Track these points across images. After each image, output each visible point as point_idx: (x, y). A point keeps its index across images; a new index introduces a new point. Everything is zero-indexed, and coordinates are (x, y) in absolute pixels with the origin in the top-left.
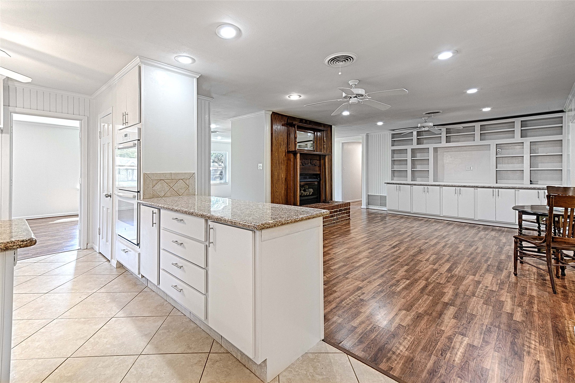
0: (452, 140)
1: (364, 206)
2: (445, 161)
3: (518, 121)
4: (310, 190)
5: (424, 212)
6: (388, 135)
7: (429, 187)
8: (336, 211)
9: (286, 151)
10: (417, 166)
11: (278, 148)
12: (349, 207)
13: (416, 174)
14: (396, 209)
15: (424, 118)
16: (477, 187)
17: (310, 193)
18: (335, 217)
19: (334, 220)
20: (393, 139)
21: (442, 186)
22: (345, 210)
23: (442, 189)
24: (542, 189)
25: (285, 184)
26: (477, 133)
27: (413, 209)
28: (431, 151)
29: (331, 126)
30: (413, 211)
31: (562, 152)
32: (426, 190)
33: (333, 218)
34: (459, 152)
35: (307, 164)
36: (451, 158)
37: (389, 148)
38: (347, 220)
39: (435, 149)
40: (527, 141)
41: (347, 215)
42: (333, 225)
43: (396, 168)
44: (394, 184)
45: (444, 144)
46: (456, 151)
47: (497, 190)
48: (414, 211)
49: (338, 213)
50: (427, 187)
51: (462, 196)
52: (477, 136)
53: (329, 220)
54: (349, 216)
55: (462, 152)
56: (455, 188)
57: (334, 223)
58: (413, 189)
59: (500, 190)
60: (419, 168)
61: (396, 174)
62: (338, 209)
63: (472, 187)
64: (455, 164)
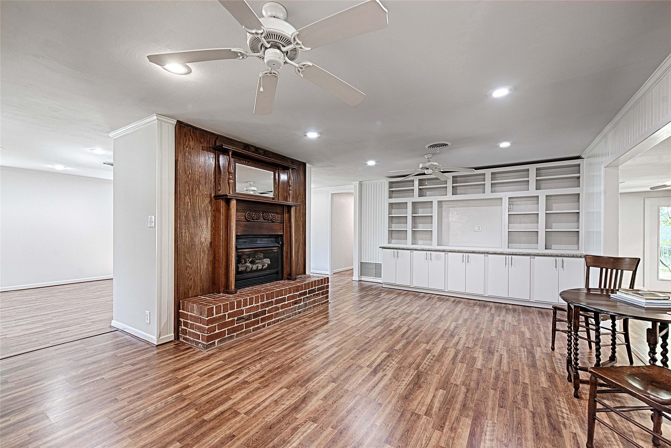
0: (458, 191)
1: (356, 277)
2: (450, 219)
3: (533, 168)
4: (265, 260)
5: (426, 286)
6: (385, 182)
7: (432, 252)
8: (305, 293)
9: (211, 195)
10: (419, 225)
11: (193, 188)
12: (326, 284)
13: (418, 235)
14: (393, 282)
15: (426, 156)
16: (487, 253)
17: (263, 266)
18: (302, 303)
19: (299, 308)
20: (391, 189)
21: (447, 251)
22: (319, 289)
23: (447, 255)
24: (561, 256)
25: (208, 254)
26: (488, 182)
27: (412, 283)
28: (435, 205)
29: (304, 165)
30: (412, 285)
31: (579, 209)
32: (429, 257)
33: (298, 305)
34: (466, 208)
35: (256, 219)
36: (457, 214)
37: (386, 201)
38: (322, 304)
39: (440, 202)
40: (542, 194)
41: (324, 297)
42: (297, 316)
43: (395, 227)
44: (390, 248)
45: (449, 196)
46: (463, 207)
47: (510, 256)
48: (415, 285)
49: (308, 295)
50: (430, 252)
51: (470, 265)
52: (488, 187)
53: (289, 309)
54: (327, 297)
55: (470, 208)
56: (462, 254)
57: (300, 313)
58: (413, 254)
59: (513, 257)
60: (421, 227)
61: (394, 235)
62: (307, 290)
63: (482, 253)
64: (463, 223)
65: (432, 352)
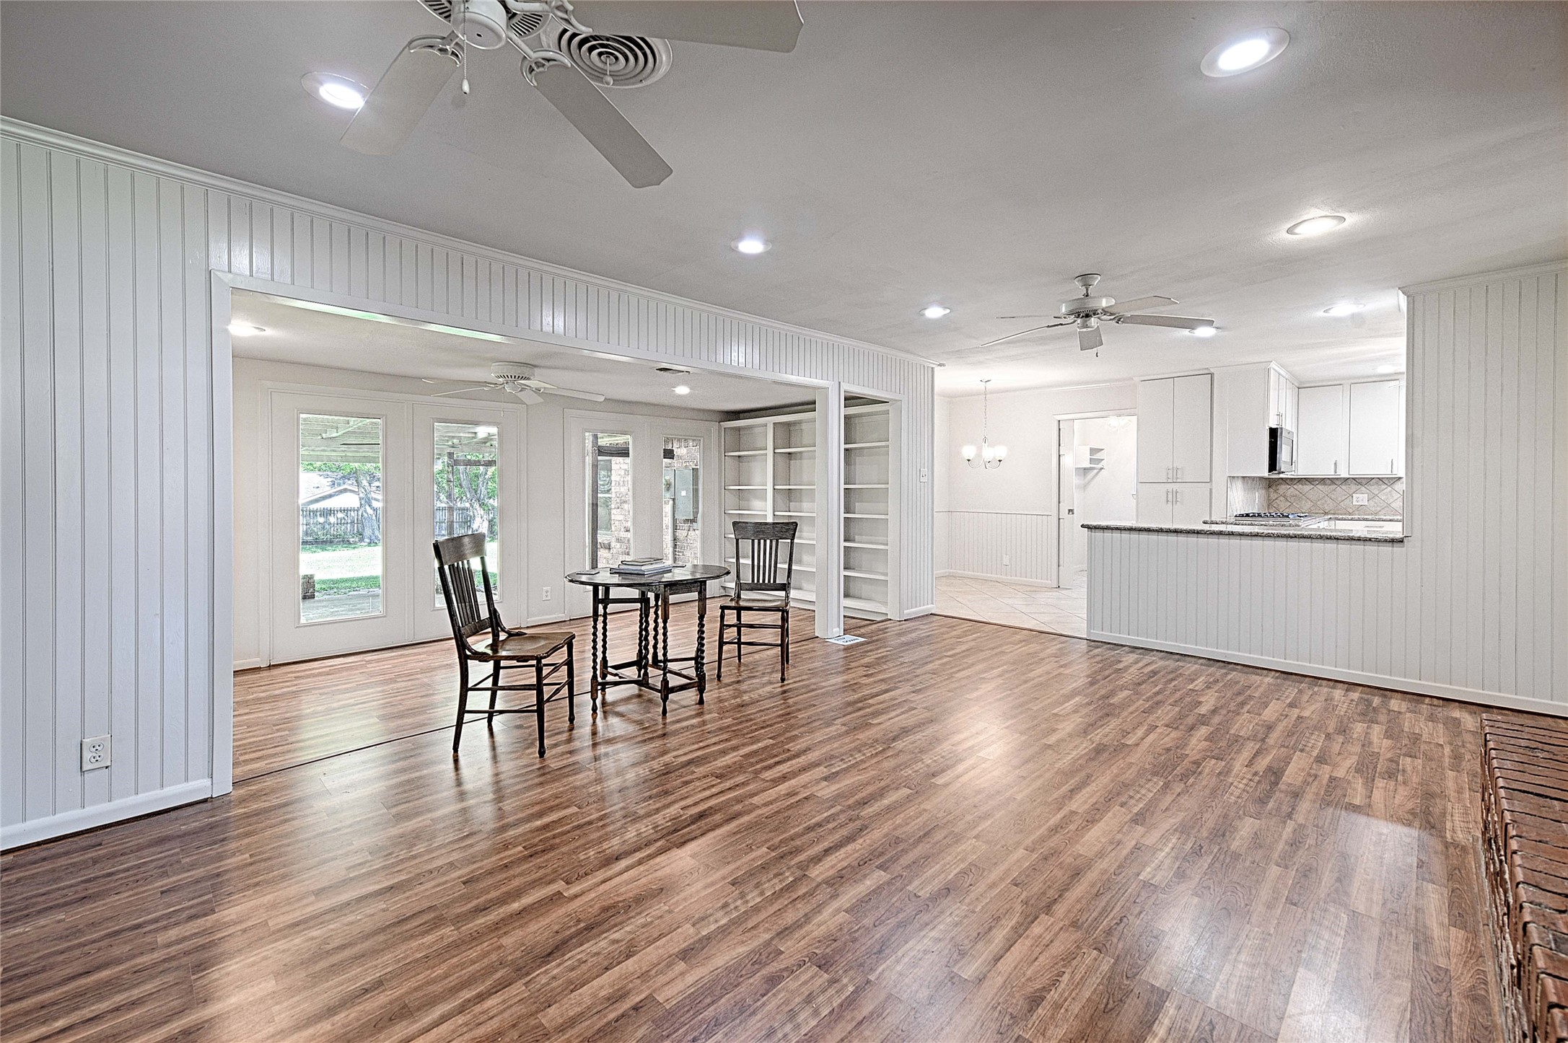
65: (1129, 817)
